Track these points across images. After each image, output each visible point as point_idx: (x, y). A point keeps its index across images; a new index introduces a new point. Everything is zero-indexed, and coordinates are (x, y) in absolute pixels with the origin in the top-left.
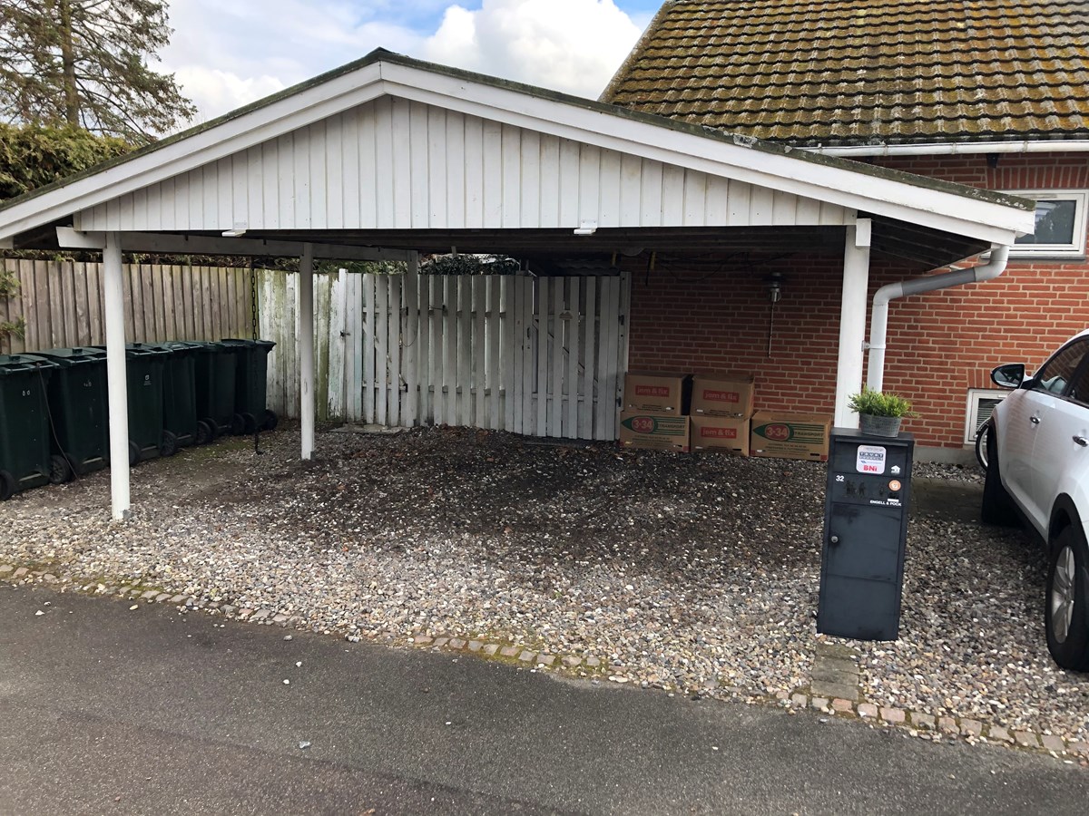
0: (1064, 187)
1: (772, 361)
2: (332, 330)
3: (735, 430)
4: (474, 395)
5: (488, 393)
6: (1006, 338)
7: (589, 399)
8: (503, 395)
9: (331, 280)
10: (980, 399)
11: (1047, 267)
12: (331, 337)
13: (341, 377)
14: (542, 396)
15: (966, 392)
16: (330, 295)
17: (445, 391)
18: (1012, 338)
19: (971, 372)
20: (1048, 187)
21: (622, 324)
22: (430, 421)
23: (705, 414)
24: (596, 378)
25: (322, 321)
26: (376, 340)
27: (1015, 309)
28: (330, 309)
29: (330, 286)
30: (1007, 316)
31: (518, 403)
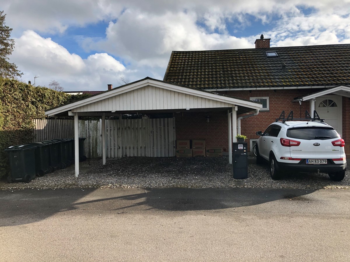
0: (264, 96)
1: (208, 136)
2: (98, 134)
3: (202, 151)
4: (137, 148)
5: (141, 148)
6: (256, 128)
7: (167, 147)
8: (145, 148)
9: (97, 122)
10: (253, 141)
11: (262, 113)
12: (98, 136)
13: (101, 146)
14: (155, 147)
15: (250, 140)
16: (97, 126)
17: (130, 148)
18: (257, 128)
19: (250, 135)
20: (261, 96)
21: (174, 129)
22: (126, 155)
23: (195, 148)
24: (168, 142)
25: (95, 132)
26: (111, 136)
27: (257, 122)
28: (97, 129)
29: (97, 123)
30: (256, 123)
31: (149, 149)
